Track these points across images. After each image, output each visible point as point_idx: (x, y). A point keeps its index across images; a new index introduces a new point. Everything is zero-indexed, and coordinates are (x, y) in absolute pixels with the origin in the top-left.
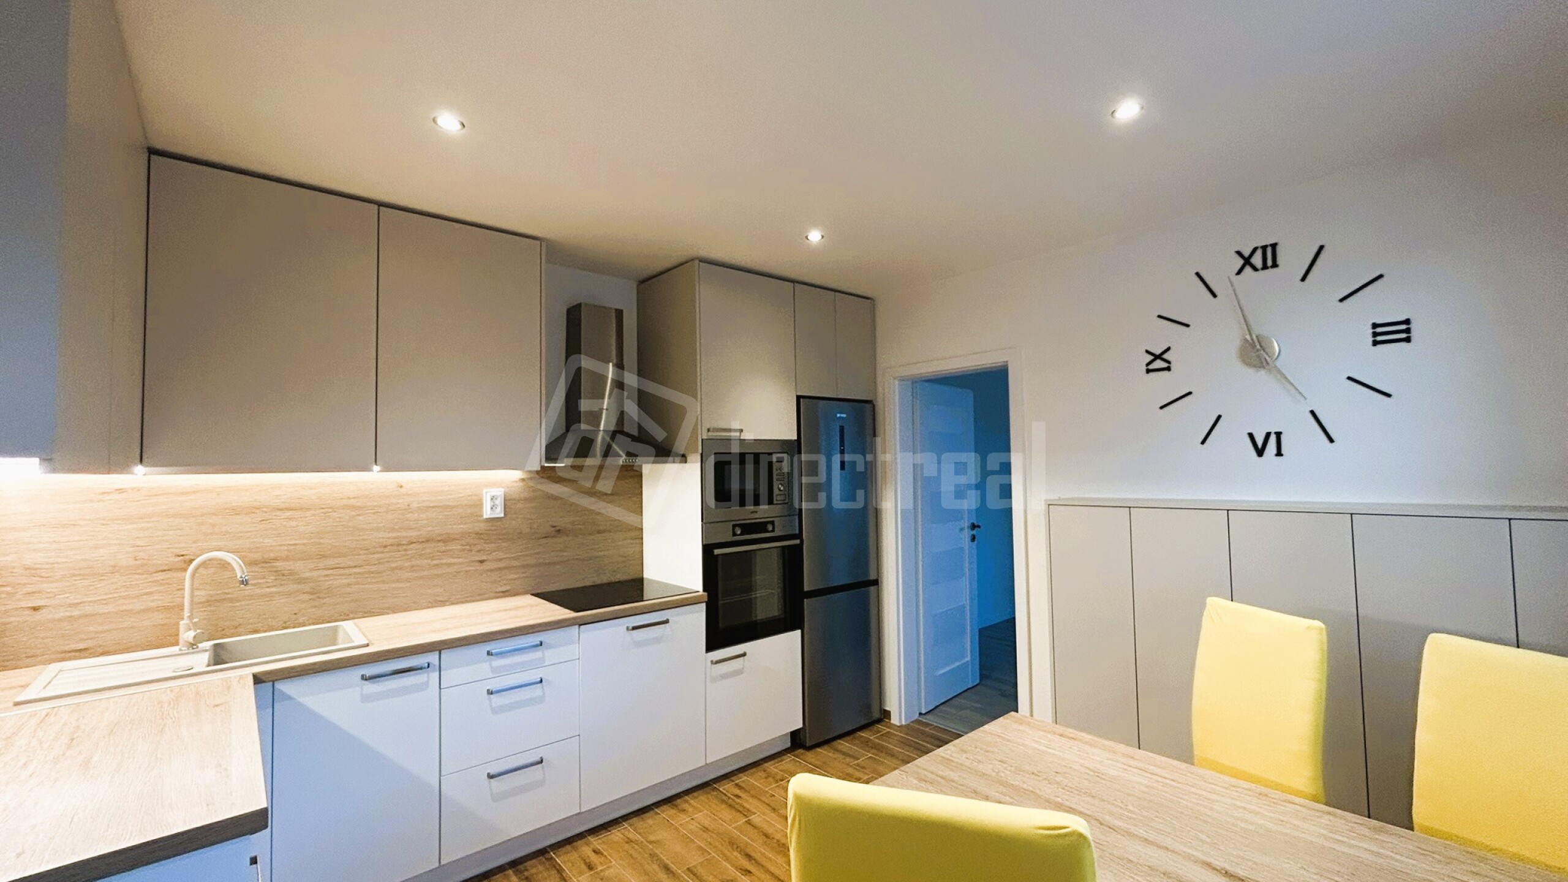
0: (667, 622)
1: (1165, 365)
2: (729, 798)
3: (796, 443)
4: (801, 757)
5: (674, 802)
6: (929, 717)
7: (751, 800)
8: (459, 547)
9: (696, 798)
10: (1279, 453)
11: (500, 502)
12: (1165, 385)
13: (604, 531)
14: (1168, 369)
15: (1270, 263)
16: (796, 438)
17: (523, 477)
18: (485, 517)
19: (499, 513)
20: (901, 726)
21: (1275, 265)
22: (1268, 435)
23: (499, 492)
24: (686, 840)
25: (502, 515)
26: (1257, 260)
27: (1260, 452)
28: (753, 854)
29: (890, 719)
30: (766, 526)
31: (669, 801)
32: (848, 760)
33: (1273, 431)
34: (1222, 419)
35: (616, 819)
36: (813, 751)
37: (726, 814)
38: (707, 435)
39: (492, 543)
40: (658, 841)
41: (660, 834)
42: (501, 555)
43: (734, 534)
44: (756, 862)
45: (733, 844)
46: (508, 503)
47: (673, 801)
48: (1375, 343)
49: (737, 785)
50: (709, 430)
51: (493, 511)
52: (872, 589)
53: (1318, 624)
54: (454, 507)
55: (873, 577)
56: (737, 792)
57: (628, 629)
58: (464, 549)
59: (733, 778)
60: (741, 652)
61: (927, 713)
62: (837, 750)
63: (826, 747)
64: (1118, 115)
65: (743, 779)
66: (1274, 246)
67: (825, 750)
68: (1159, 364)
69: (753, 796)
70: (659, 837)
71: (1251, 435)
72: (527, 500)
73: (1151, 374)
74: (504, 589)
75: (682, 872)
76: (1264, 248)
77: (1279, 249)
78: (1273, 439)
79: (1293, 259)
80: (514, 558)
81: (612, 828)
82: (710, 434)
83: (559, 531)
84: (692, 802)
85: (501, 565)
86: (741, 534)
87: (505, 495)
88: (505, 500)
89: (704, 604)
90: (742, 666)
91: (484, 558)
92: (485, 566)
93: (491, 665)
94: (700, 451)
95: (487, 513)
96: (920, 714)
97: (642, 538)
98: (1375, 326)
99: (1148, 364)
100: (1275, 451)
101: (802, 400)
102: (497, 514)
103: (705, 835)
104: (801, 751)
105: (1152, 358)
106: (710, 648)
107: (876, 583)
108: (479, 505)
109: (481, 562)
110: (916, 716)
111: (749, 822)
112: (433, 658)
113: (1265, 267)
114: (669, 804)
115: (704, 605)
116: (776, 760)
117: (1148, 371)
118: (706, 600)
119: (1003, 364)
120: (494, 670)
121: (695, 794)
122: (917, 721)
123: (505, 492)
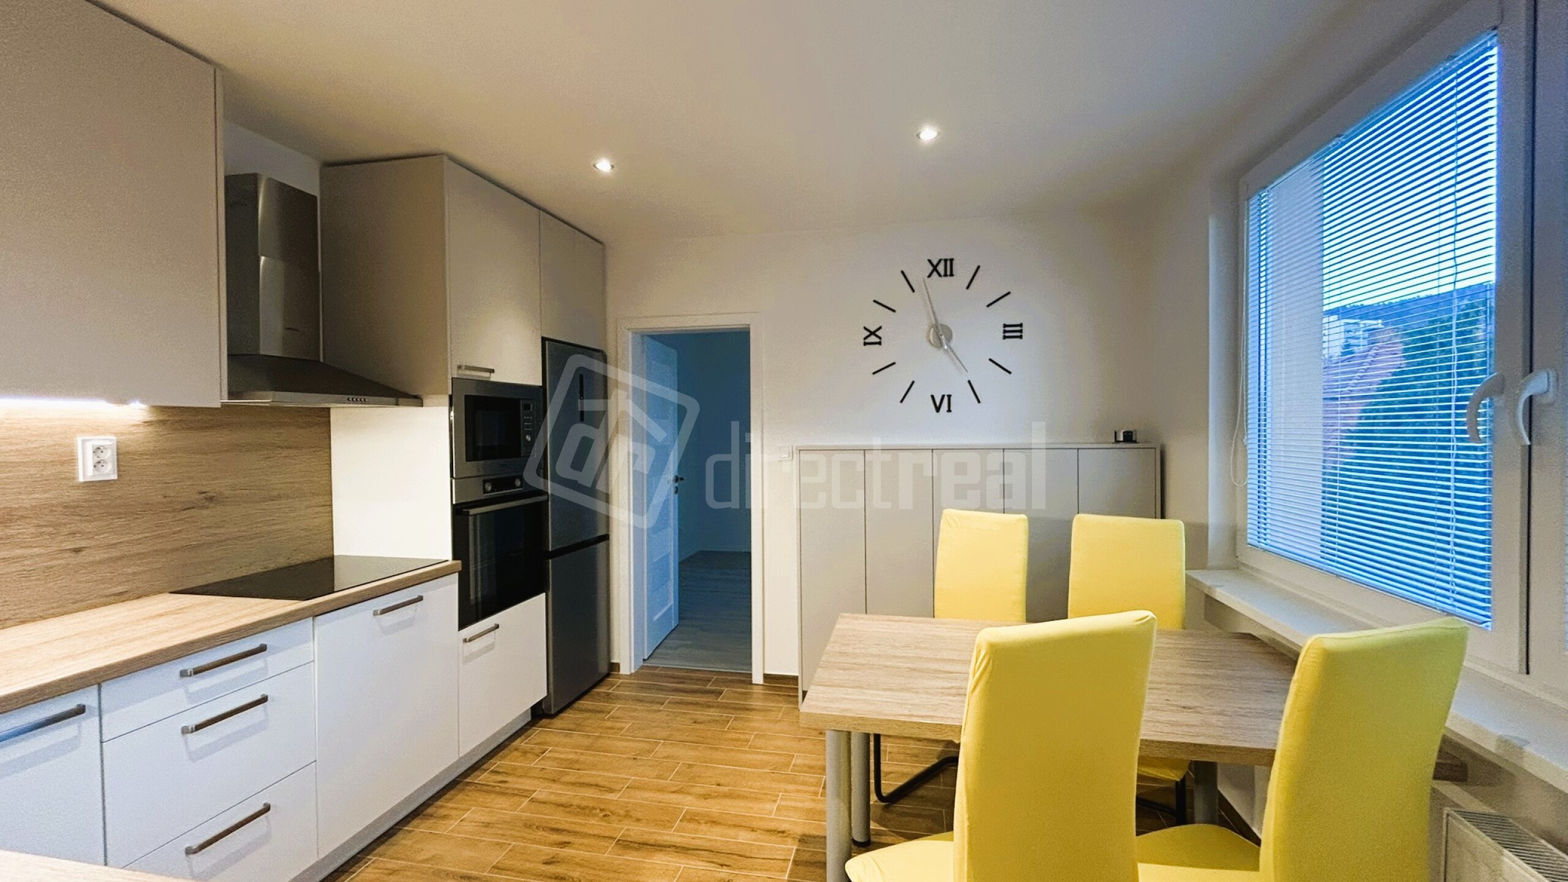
0: (420, 599)
1: (877, 340)
2: (494, 787)
3: (542, 390)
4: (551, 726)
5: (425, 812)
6: (652, 660)
7: (520, 780)
8: (32, 530)
9: (450, 800)
10: (949, 410)
11: (109, 455)
12: (877, 356)
13: (279, 497)
14: (880, 343)
15: (948, 273)
16: (541, 384)
17: (149, 419)
18: (81, 479)
19: (109, 472)
20: (631, 675)
21: (952, 275)
22: (943, 397)
23: (109, 442)
24: (471, 843)
25: (115, 477)
26: (941, 268)
27: (938, 409)
28: (558, 826)
29: (619, 671)
30: (515, 481)
31: (416, 813)
32: (600, 715)
33: (946, 394)
34: (915, 384)
35: (354, 857)
36: (558, 717)
37: (501, 802)
38: (458, 374)
39: (95, 520)
40: (434, 856)
41: (431, 849)
42: (113, 539)
43: (485, 491)
44: (569, 832)
45: (528, 825)
46: (123, 457)
47: (423, 811)
48: (1005, 337)
49: (493, 772)
50: (459, 367)
51: (98, 470)
52: (602, 544)
53: (1023, 516)
54: (19, 464)
55: (601, 532)
56: (500, 778)
57: (375, 614)
58: (42, 534)
59: (485, 767)
60: (492, 625)
61: (649, 657)
62: (581, 711)
63: (569, 710)
64: (922, 136)
65: (497, 763)
66: (952, 260)
67: (570, 713)
68: (873, 339)
69: (521, 776)
70: (433, 852)
71: (933, 397)
72: (154, 454)
73: (868, 346)
74: (120, 589)
75: (489, 872)
76: (946, 260)
77: (954, 262)
78: (946, 399)
79: (962, 273)
80: (139, 542)
81: (354, 868)
82: (460, 372)
83: (211, 499)
84: (450, 805)
85: (115, 553)
86: (492, 491)
87: (117, 446)
88: (118, 454)
89: (457, 574)
90: (493, 640)
91: (83, 544)
92: (81, 558)
93: (187, 692)
94: (450, 393)
95: (86, 472)
96: (644, 660)
97: (331, 506)
98: (1005, 326)
99: (865, 338)
100: (947, 409)
101: (547, 342)
102: (108, 475)
103: (490, 831)
104: (544, 721)
105: (868, 333)
106: (462, 625)
107: (606, 538)
108: (69, 460)
109: (77, 551)
110: (641, 663)
111: (532, 801)
112: (88, 697)
113: (946, 275)
114: (420, 816)
115: (456, 576)
116: (523, 737)
117: (865, 344)
118: (460, 569)
119: (745, 326)
120: (190, 697)
121: (447, 796)
122: (642, 667)
123: (117, 442)
